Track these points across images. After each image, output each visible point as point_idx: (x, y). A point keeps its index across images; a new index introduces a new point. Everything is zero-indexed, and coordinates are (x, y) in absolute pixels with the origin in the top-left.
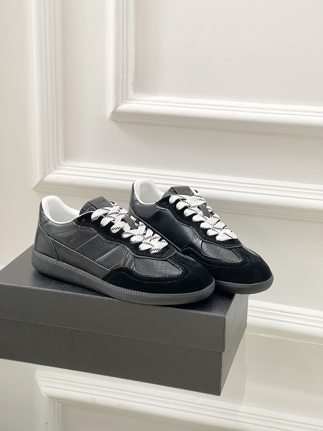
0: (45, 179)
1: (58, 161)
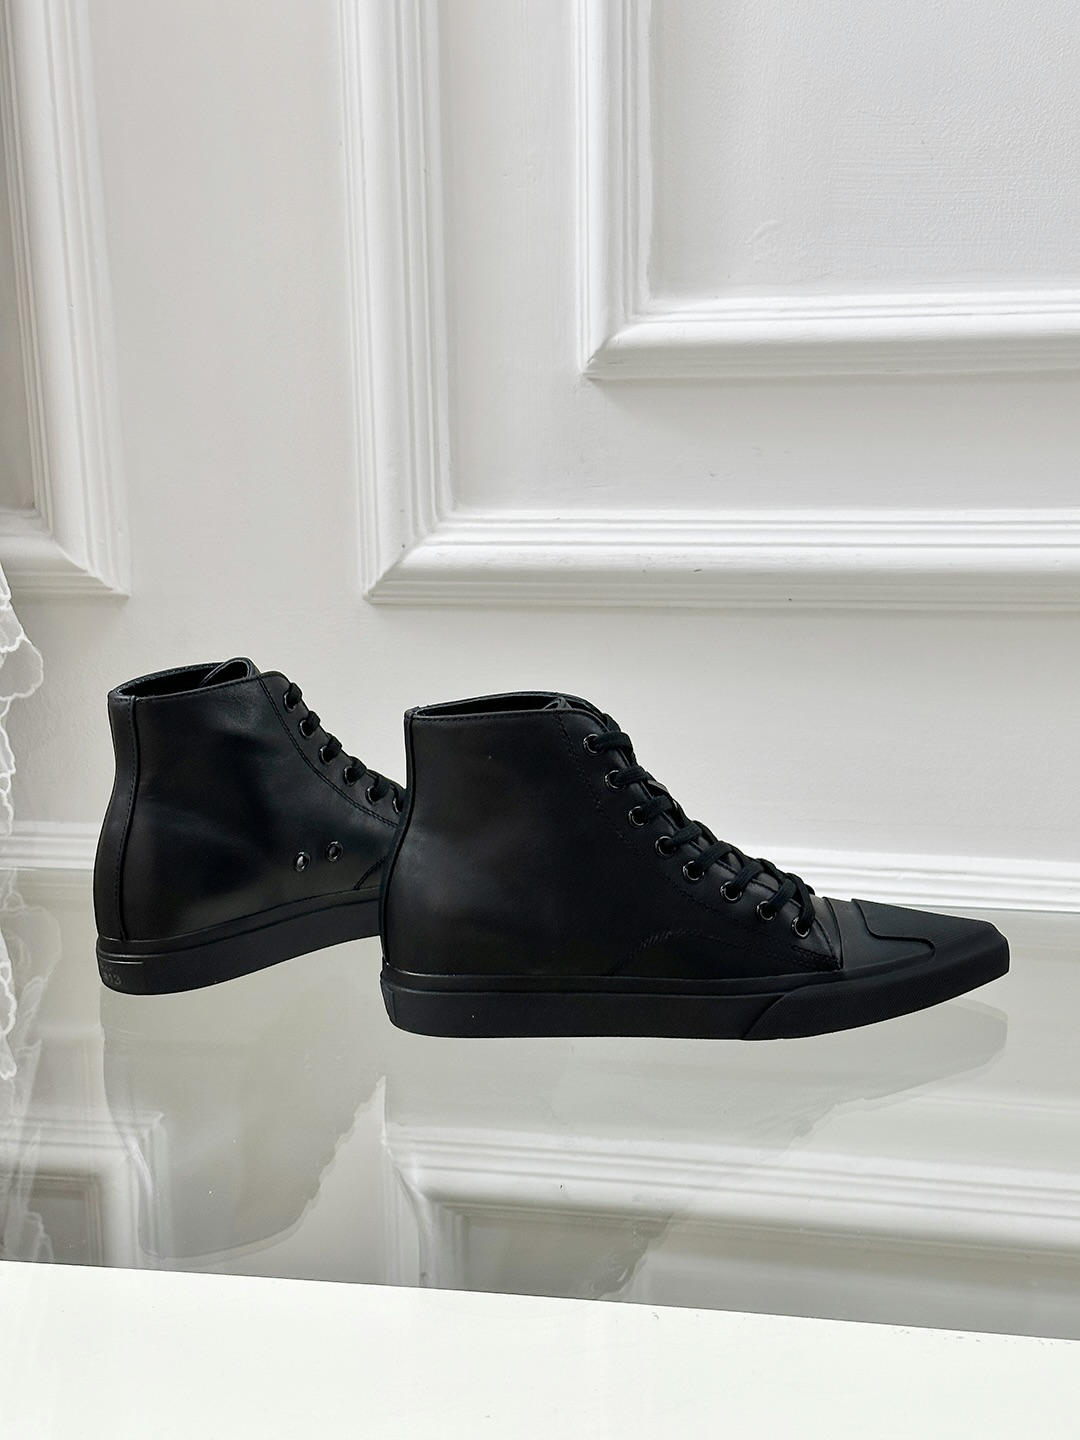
0: (405, 561)
1: (438, 509)
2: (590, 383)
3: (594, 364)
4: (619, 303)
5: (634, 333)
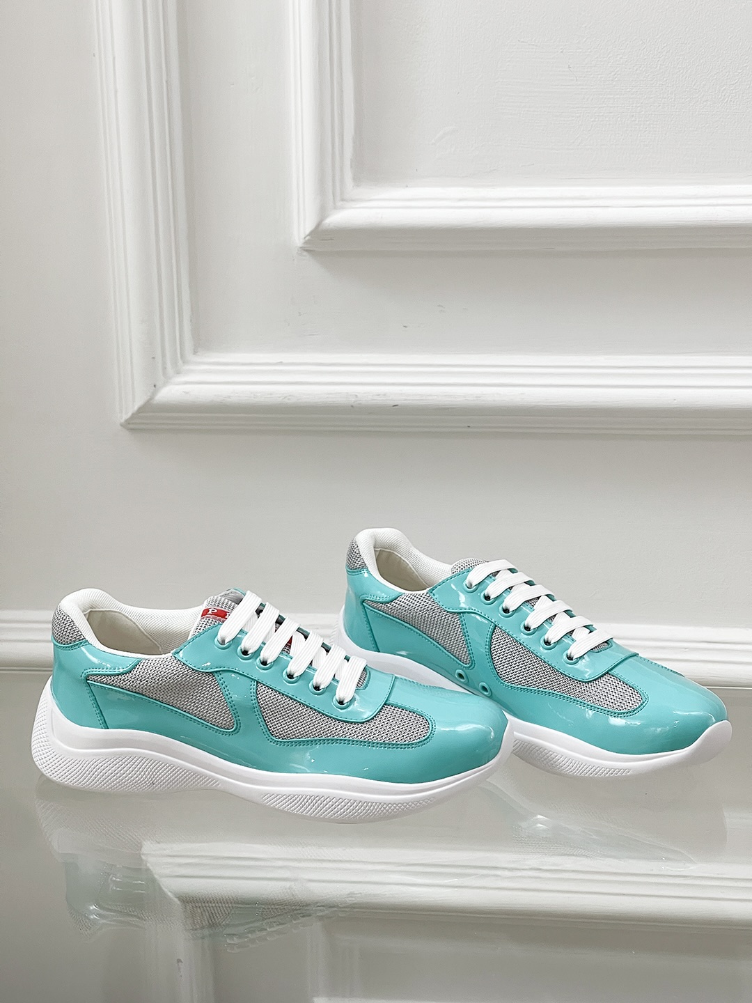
0: (156, 398)
1: (182, 356)
2: (305, 253)
3: (309, 240)
4: (328, 193)
5: (341, 217)
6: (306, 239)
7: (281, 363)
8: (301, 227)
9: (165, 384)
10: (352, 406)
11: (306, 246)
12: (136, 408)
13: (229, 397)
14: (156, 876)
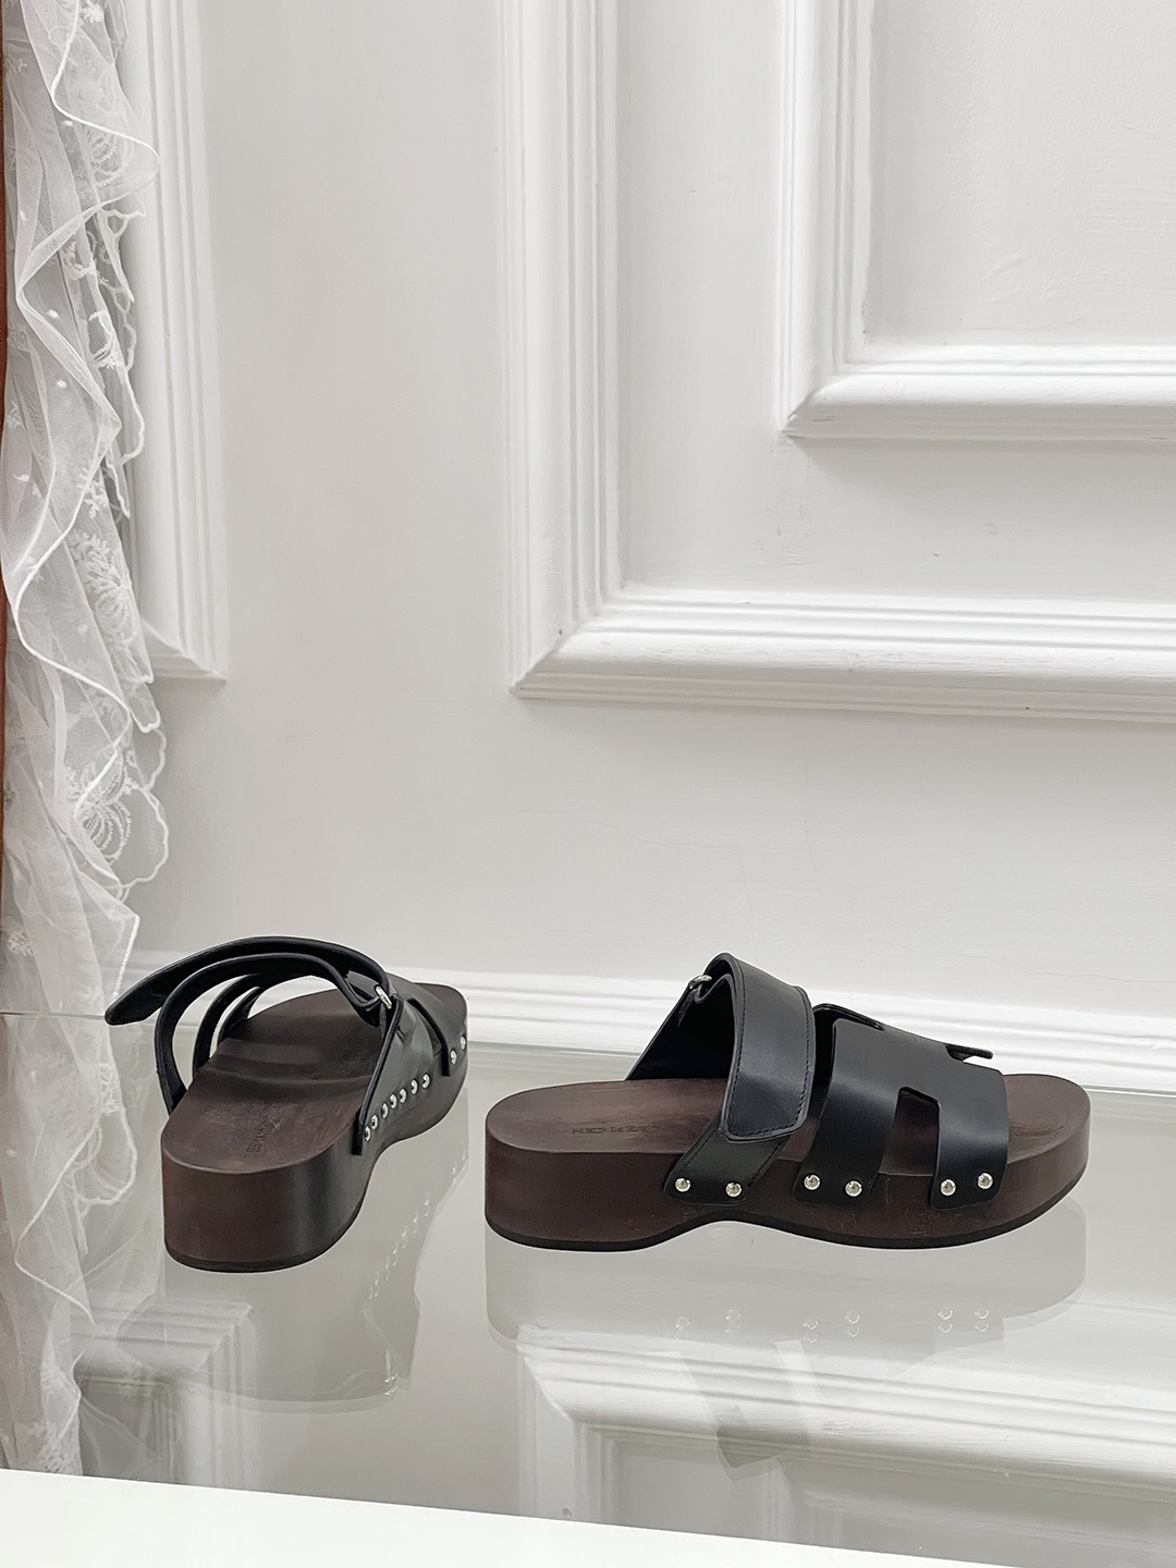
0: (562, 650)
1: (603, 588)
2: (790, 441)
3: (795, 420)
4: (826, 350)
5: (841, 387)
6: (791, 419)
7: (747, 605)
8: (784, 404)
9: (576, 630)
10: (851, 670)
11: (792, 429)
12: (532, 665)
13: (669, 651)
14: (536, 1378)
